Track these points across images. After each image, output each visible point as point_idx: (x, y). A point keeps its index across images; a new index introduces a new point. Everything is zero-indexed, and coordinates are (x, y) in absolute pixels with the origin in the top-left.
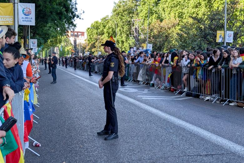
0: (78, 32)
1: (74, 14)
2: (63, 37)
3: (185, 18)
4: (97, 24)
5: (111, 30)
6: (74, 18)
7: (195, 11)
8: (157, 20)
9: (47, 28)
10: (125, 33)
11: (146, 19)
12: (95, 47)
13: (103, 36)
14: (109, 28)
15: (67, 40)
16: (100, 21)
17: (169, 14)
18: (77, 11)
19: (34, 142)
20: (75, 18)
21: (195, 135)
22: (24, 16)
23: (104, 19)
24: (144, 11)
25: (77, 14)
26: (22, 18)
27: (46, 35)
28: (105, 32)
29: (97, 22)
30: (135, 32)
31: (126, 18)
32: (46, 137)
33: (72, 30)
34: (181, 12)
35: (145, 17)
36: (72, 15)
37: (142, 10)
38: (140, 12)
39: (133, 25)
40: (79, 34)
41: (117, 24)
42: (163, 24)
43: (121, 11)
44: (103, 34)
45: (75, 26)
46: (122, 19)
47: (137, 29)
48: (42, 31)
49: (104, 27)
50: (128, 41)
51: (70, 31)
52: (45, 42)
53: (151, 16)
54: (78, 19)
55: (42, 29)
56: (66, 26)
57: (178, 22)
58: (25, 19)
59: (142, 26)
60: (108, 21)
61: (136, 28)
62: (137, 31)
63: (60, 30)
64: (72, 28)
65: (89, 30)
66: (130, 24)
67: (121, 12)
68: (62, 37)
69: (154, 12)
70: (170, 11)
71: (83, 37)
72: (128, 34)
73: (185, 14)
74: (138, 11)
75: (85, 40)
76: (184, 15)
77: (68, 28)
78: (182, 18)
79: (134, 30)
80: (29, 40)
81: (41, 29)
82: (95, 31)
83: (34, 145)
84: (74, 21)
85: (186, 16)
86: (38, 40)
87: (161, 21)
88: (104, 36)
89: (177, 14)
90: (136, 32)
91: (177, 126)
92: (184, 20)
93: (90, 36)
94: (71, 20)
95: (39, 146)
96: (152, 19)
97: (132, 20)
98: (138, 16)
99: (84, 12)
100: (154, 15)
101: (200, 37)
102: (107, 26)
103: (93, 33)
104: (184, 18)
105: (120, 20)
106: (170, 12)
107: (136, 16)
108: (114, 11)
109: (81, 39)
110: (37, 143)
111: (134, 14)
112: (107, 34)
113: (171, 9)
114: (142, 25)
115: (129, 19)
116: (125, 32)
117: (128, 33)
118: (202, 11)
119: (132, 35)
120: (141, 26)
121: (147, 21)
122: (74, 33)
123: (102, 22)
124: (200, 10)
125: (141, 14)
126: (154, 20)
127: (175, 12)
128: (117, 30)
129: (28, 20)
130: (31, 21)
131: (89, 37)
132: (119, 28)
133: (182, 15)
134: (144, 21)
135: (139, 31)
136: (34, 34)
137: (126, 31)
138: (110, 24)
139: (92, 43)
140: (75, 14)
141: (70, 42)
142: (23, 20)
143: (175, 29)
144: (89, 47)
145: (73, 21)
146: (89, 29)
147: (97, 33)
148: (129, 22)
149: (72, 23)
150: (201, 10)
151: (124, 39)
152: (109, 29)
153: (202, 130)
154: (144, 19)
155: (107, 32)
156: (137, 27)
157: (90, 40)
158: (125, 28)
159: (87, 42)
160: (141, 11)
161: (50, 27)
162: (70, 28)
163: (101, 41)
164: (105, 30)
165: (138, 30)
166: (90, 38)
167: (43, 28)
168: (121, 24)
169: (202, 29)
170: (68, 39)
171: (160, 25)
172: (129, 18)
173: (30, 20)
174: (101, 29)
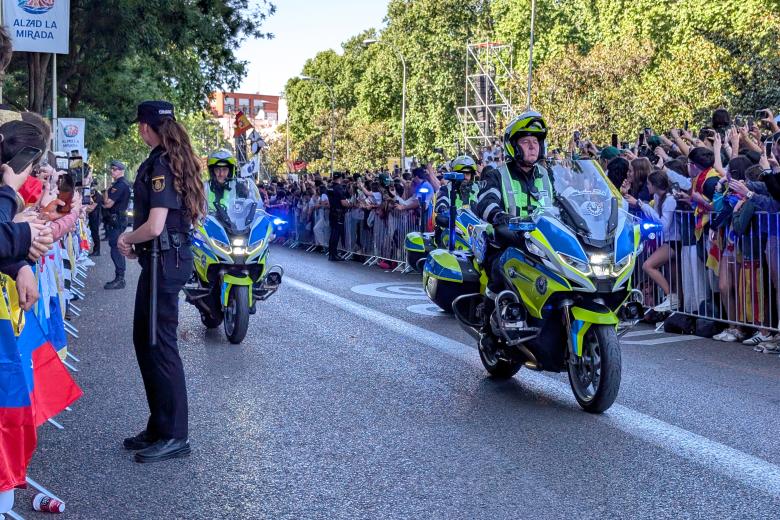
0: (252, 98)
1: (233, 18)
2: (191, 114)
3: (680, 42)
4: (328, 62)
5: (383, 86)
6: (234, 32)
7: (718, 14)
8: (567, 47)
9: (128, 78)
10: (441, 98)
11: (524, 44)
12: (320, 155)
13: (352, 111)
14: (377, 80)
15: (210, 128)
16: (340, 52)
17: (616, 23)
18: (246, 7)
19: (39, 492)
20: (240, 34)
21: (699, 468)
22: (25, 16)
23: (356, 44)
24: (516, 10)
25: (245, 18)
26: (16, 23)
27: (120, 105)
28: (361, 97)
29: (327, 58)
30: (478, 94)
31: (444, 39)
32: (89, 479)
33: (225, 86)
34: (663, 18)
35: (519, 35)
36: (225, 21)
37: (508, 9)
38: (500, 17)
39: (473, 69)
40: (257, 103)
41: (408, 64)
42: (588, 63)
43: (424, 13)
44: (353, 103)
45: (240, 70)
46: (425, 45)
47: (487, 84)
48: (108, 89)
49: (358, 74)
50: (454, 133)
51: (218, 92)
52: (118, 133)
53: (545, 30)
54: (252, 36)
55: (108, 81)
56: (205, 70)
57: (652, 53)
58: (25, 29)
59: (507, 72)
60: (374, 54)
61: (482, 80)
62: (487, 89)
63: (177, 88)
64: (229, 78)
65: (295, 89)
66: (459, 63)
67: (422, 18)
68: (187, 113)
69: (553, 16)
70: (620, 12)
71: (272, 115)
72: (452, 103)
73: (677, 22)
74: (492, 14)
75: (282, 129)
76: (676, 30)
77: (213, 78)
78: (668, 38)
79: (475, 87)
80: (55, 121)
81: (102, 80)
82: (320, 93)
83: (36, 504)
84: (236, 45)
85: (682, 32)
86: (87, 121)
87: (585, 50)
88: (358, 112)
89: (646, 25)
90: (483, 94)
91: (631, 438)
92: (676, 48)
93: (298, 111)
94: (223, 41)
95: (56, 510)
96: (548, 44)
97: (468, 47)
98: (492, 32)
99: (273, 10)
100: (556, 30)
101: (739, 112)
102: (368, 75)
103: (312, 99)
104: (676, 38)
105: (419, 47)
106: (620, 16)
107: (484, 32)
108: (396, 15)
109: (265, 122)
110: (50, 499)
111: (476, 24)
112: (369, 104)
113: (622, 5)
114: (508, 66)
115: (454, 45)
116: (438, 94)
117: (452, 98)
118: (745, 11)
119: (466, 108)
120: (502, 73)
121: (528, 52)
122: (236, 102)
123: (349, 57)
124: (737, 9)
125: (503, 26)
126: (553, 47)
127: (638, 17)
128: (409, 88)
129: (40, 30)
130: (50, 35)
131: (296, 116)
132: (415, 80)
133: (665, 28)
134: (515, 53)
135: (494, 91)
136: (74, 99)
137: (443, 90)
138: (379, 64)
139: (308, 138)
140: (239, 17)
141: (222, 136)
142: (20, 29)
143: (640, 82)
144: (295, 155)
145: (232, 47)
146: (295, 82)
147: (327, 101)
148: (457, 54)
149: (226, 53)
150: (741, 9)
151: (434, 122)
152: (376, 82)
153: (732, 452)
154: (517, 46)
155: (367, 96)
156: (486, 74)
157: (301, 127)
158: (440, 79)
159: (289, 135)
160: (505, 13)
161: (138, 72)
162: (218, 80)
163: (342, 133)
164: (361, 88)
165: (492, 88)
166: (301, 119)
167: (111, 75)
168: (421, 64)
169: (745, 81)
170: (212, 124)
171: (578, 67)
172: (455, 39)
173: (48, 31)
174: (345, 84)
